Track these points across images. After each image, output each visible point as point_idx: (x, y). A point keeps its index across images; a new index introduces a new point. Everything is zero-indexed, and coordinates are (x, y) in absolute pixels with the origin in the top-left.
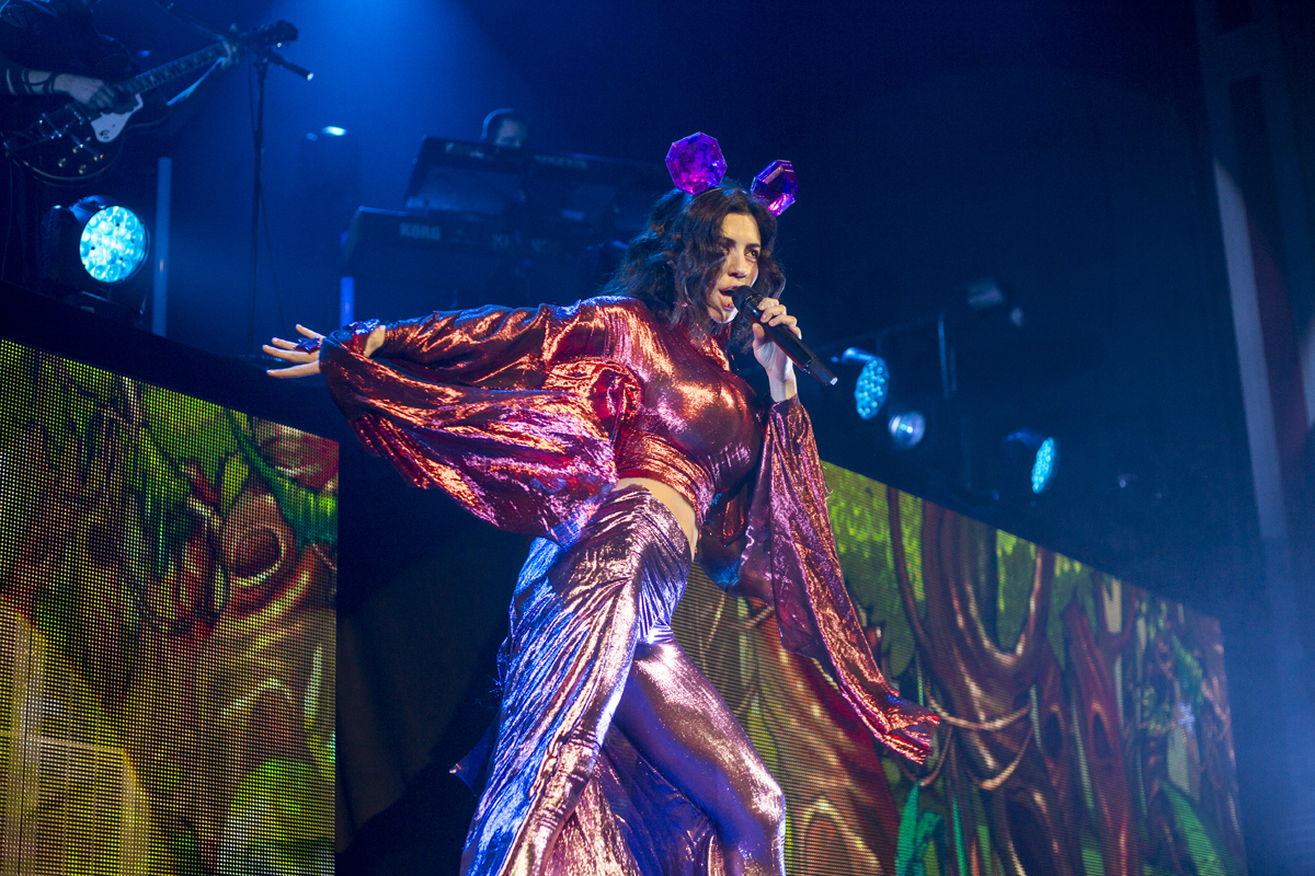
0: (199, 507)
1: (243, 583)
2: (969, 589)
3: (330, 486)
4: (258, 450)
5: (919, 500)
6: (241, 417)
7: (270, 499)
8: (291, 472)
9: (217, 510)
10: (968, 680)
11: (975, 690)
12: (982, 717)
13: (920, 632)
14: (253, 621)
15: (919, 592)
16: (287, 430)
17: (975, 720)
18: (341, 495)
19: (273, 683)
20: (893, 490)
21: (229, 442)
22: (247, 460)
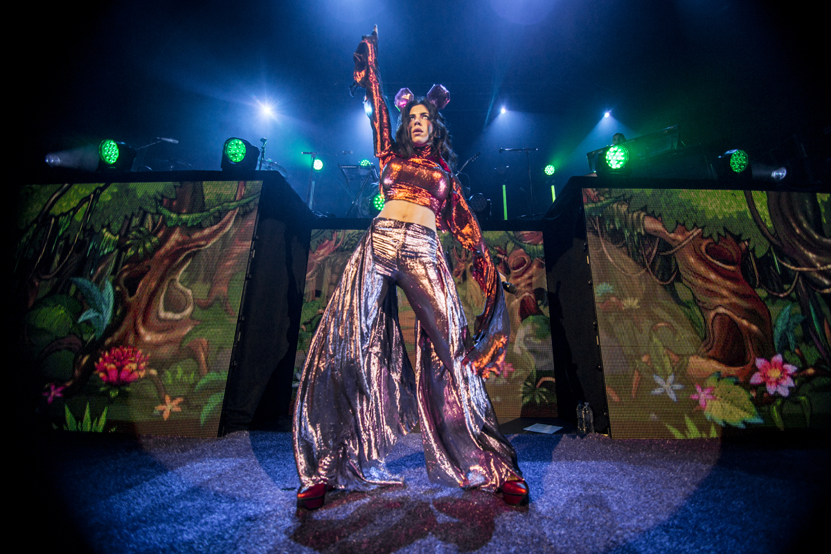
0: (501, 256)
1: (516, 271)
2: (802, 218)
3: (541, 243)
4: (517, 239)
5: (764, 192)
6: (511, 233)
7: (522, 250)
8: (527, 242)
9: (506, 255)
10: (806, 252)
11: (811, 255)
12: (818, 265)
13: (773, 240)
14: (519, 280)
15: (769, 225)
16: (525, 232)
17: (815, 267)
18: (544, 245)
19: (527, 294)
20: (748, 192)
21: (508, 239)
22: (513, 242)
